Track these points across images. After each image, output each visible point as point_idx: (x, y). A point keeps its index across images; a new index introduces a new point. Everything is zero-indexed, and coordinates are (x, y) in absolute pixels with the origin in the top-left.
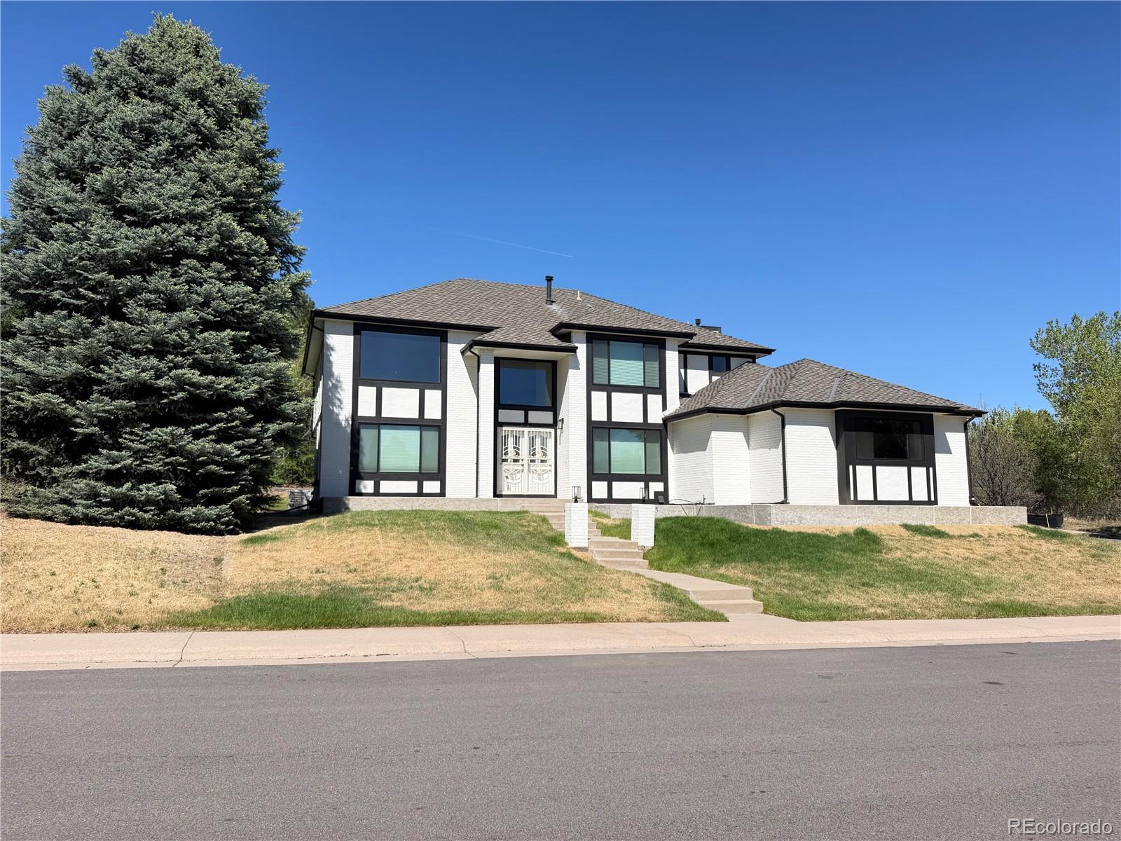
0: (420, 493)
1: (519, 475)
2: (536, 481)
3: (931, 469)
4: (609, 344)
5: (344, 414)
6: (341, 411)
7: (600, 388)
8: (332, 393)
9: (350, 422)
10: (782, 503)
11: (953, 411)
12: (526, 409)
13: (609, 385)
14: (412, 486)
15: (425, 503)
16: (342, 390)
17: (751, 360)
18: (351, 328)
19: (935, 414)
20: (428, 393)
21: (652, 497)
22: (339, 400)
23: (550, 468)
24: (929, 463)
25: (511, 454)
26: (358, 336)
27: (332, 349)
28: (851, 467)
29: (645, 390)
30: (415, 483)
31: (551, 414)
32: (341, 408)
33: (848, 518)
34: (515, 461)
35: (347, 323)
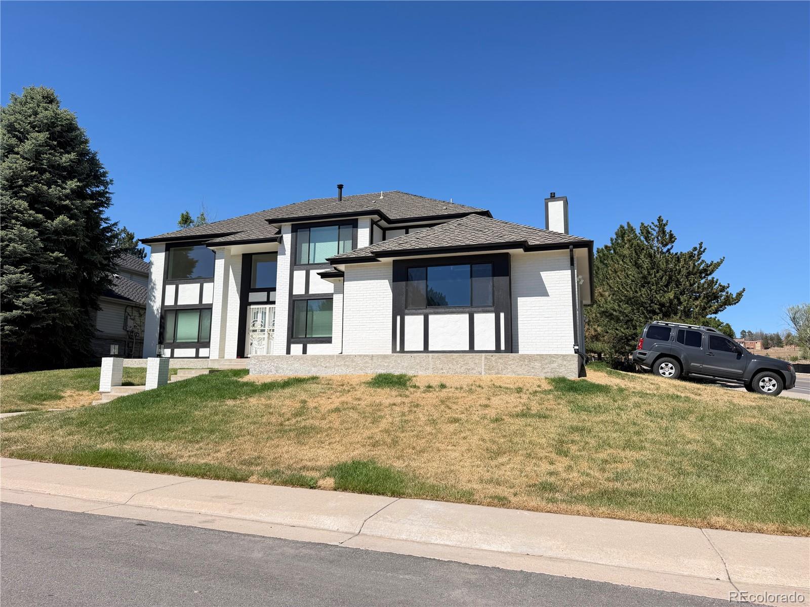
0: (197, 357)
1: (263, 342)
3: (505, 314)
4: (310, 231)
5: (156, 305)
7: (301, 267)
9: (160, 311)
12: (269, 290)
13: (309, 264)
14: (191, 352)
16: (156, 290)
18: (164, 247)
20: (205, 285)
22: (154, 296)
24: (498, 308)
25: (258, 327)
26: (168, 252)
27: (153, 264)
28: (398, 318)
30: (194, 350)
32: (155, 302)
34: (261, 331)
35: (161, 244)
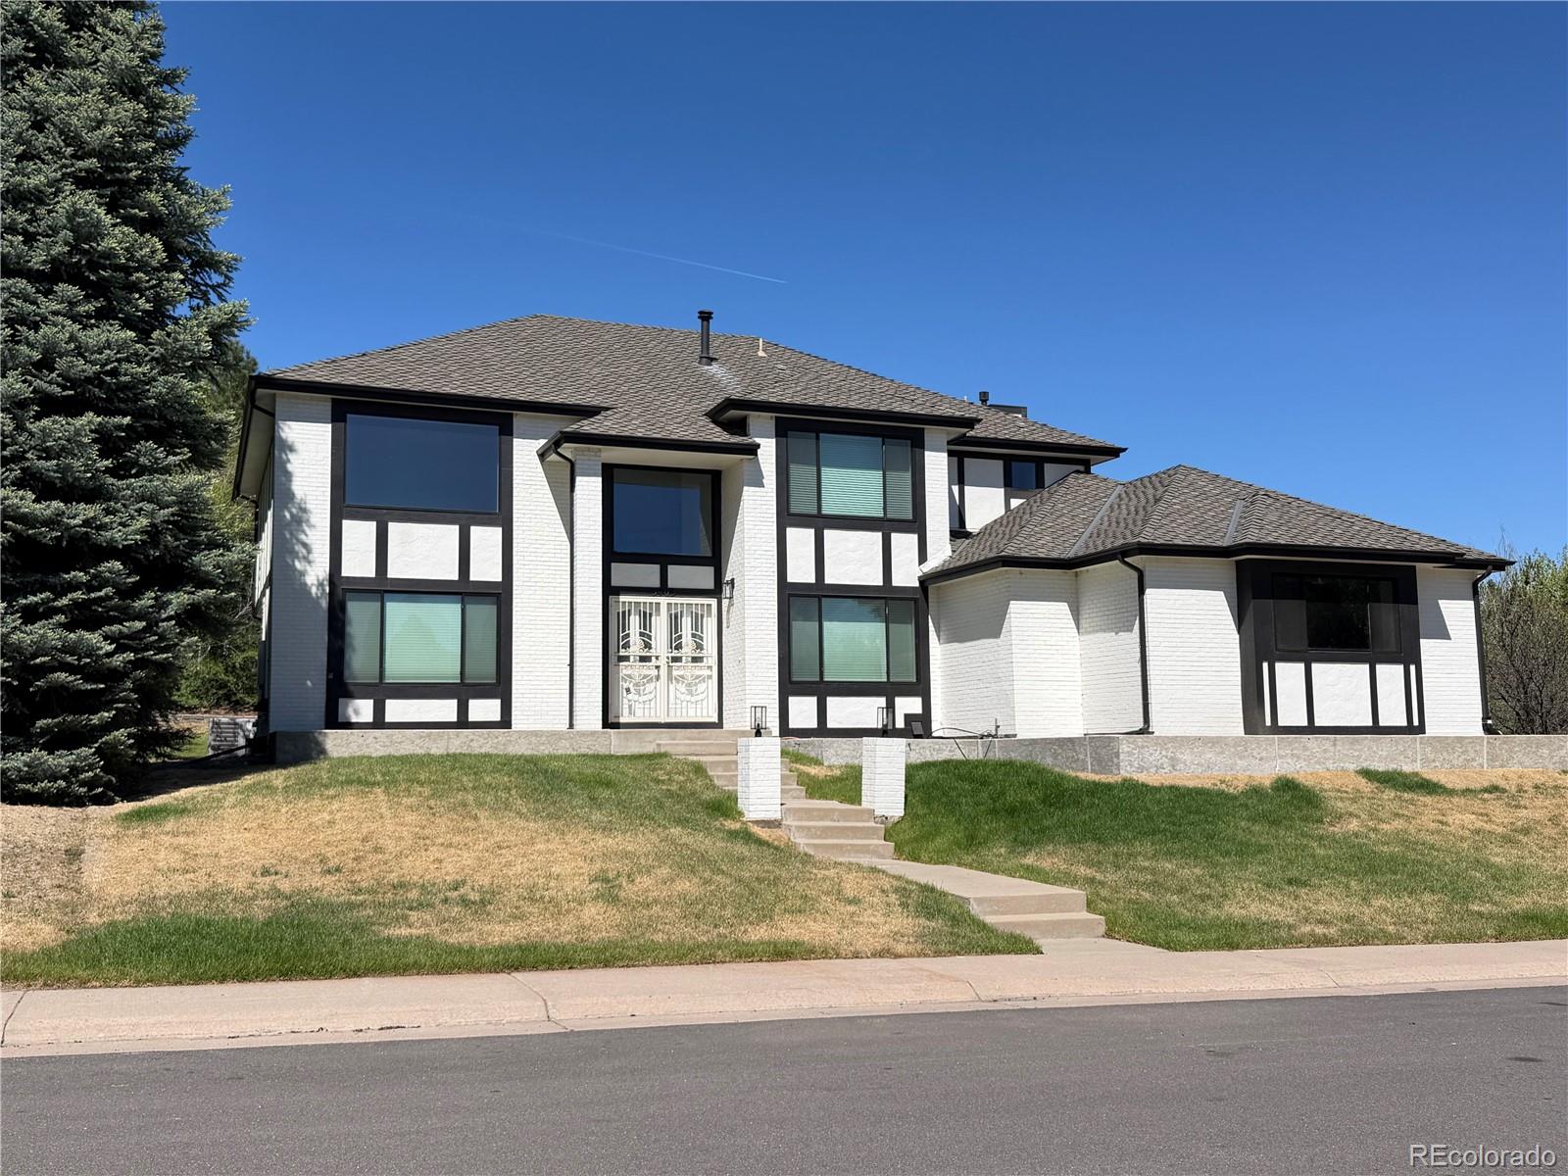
0: (463, 722)
1: (650, 687)
2: (683, 697)
3: (1413, 668)
4: (818, 438)
5: (315, 572)
6: (308, 568)
7: (802, 521)
8: (291, 534)
9: (327, 589)
10: (1140, 732)
11: (1453, 560)
12: (664, 561)
13: (820, 515)
14: (445, 709)
15: (472, 740)
16: (311, 526)
17: (1082, 468)
18: (327, 408)
19: (1419, 565)
20: (476, 532)
21: (900, 724)
22: (305, 545)
23: (708, 672)
24: (1408, 656)
25: (636, 648)
26: (340, 425)
27: (291, 449)
28: (1265, 665)
29: (885, 525)
30: (453, 704)
31: (710, 571)
32: (309, 562)
33: (1261, 759)
34: (643, 659)
35: (317, 399)
